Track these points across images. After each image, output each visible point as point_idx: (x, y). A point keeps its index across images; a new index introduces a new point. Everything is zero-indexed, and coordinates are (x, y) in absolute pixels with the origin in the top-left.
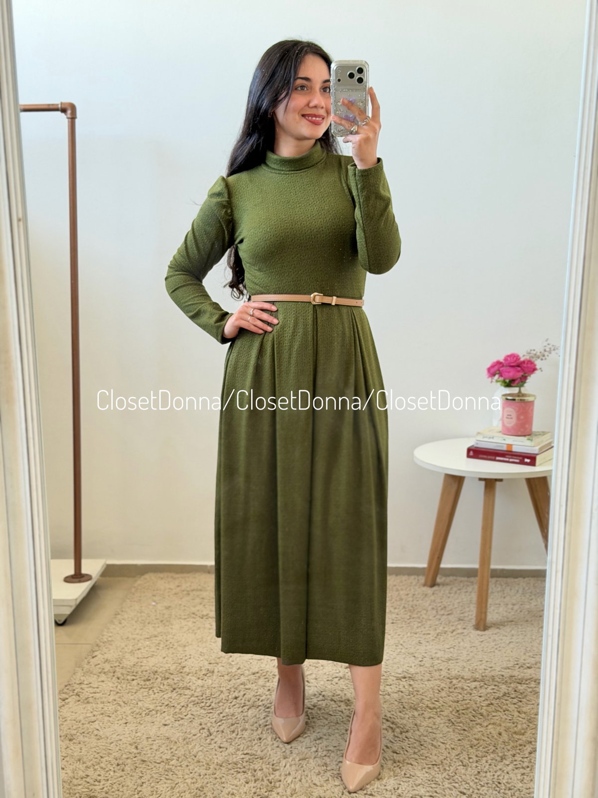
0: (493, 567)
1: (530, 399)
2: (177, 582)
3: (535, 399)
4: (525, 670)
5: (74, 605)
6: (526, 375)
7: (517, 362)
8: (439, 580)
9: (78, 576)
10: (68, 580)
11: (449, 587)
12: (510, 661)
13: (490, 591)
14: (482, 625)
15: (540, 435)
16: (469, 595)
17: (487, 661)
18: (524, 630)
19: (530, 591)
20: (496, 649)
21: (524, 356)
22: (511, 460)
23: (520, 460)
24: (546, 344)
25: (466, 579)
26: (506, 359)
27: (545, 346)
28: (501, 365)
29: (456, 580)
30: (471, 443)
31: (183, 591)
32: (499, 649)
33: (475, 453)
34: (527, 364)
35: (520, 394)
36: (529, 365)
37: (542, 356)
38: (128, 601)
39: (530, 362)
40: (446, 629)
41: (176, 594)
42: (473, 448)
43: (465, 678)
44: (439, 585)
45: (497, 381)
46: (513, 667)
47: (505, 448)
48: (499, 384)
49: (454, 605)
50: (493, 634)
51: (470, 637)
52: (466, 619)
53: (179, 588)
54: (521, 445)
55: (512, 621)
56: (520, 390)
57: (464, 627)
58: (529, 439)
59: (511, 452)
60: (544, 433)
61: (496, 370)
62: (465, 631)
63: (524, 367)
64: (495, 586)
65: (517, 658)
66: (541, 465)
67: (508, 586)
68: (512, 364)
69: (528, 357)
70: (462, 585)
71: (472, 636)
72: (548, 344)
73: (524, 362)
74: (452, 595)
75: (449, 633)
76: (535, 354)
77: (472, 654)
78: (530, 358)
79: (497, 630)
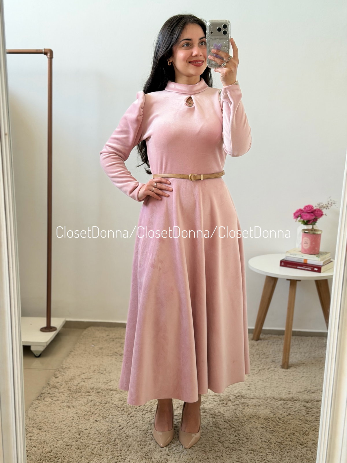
0: (293, 329)
1: (319, 233)
2: (107, 333)
3: (322, 232)
4: (311, 394)
5: (45, 345)
6: (317, 218)
7: (312, 210)
8: (261, 336)
9: (48, 328)
10: (43, 330)
11: (267, 341)
12: (301, 388)
13: (291, 344)
14: (286, 365)
15: (324, 254)
16: (279, 346)
17: (288, 388)
18: (311, 369)
19: (315, 345)
20: (294, 380)
21: (316, 206)
22: (306, 269)
23: (312, 269)
24: (329, 200)
25: (277, 336)
26: (305, 208)
27: (329, 201)
28: (302, 212)
29: (271, 337)
30: (283, 257)
31: (111, 338)
32: (295, 380)
33: (285, 263)
34: (318, 211)
35: (313, 230)
36: (319, 212)
37: (327, 207)
38: (78, 343)
39: (319, 210)
40: (264, 367)
41: (106, 340)
42: (284, 261)
43: (275, 398)
44: (261, 339)
45: (299, 221)
46: (304, 392)
47: (303, 261)
48: (300, 223)
49: (269, 352)
50: (292, 371)
51: (278, 372)
52: (276, 361)
53: (108, 337)
54: (312, 260)
55: (304, 363)
56: (313, 227)
57: (275, 366)
58: (317, 257)
59: (307, 264)
60: (326, 253)
61: (299, 214)
62: (276, 369)
63: (316, 213)
64: (295, 341)
65: (306, 387)
66: (324, 272)
67: (302, 341)
68: (309, 212)
69: (318, 207)
70: (275, 340)
71: (279, 372)
72: (331, 200)
73: (315, 210)
74: (269, 346)
75: (266, 369)
76: (323, 206)
77: (279, 383)
78: (319, 208)
79: (295, 369)
